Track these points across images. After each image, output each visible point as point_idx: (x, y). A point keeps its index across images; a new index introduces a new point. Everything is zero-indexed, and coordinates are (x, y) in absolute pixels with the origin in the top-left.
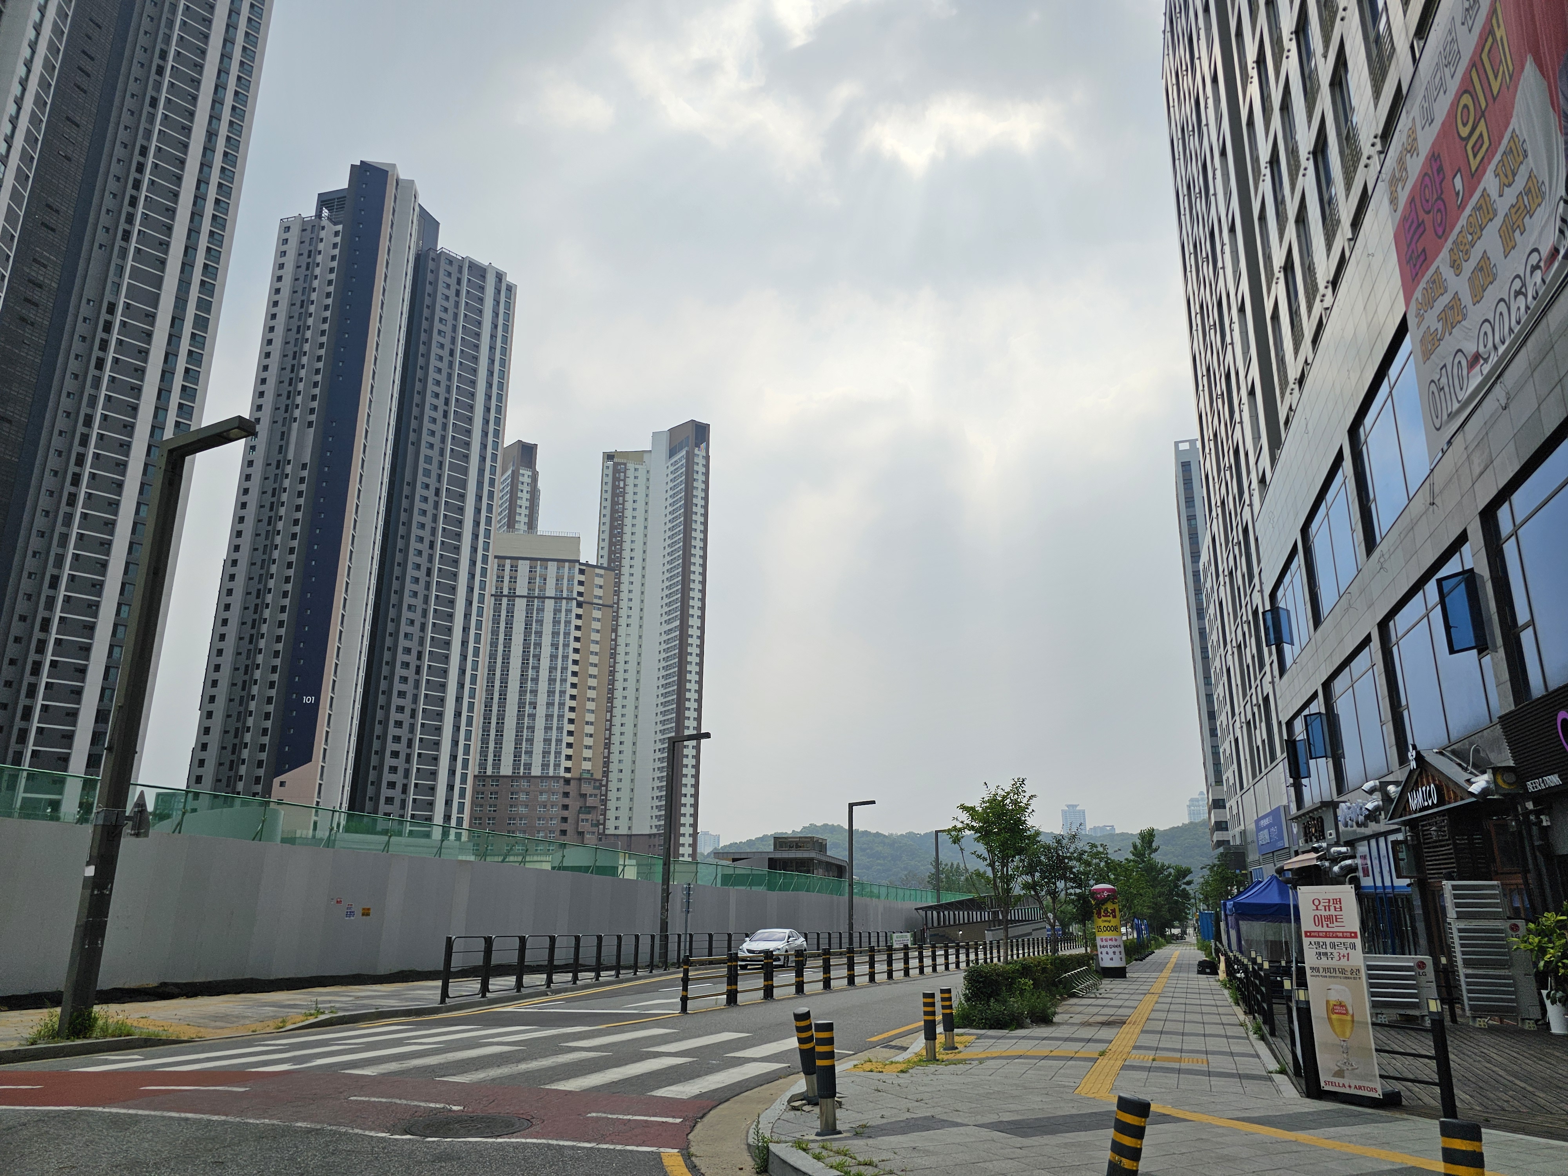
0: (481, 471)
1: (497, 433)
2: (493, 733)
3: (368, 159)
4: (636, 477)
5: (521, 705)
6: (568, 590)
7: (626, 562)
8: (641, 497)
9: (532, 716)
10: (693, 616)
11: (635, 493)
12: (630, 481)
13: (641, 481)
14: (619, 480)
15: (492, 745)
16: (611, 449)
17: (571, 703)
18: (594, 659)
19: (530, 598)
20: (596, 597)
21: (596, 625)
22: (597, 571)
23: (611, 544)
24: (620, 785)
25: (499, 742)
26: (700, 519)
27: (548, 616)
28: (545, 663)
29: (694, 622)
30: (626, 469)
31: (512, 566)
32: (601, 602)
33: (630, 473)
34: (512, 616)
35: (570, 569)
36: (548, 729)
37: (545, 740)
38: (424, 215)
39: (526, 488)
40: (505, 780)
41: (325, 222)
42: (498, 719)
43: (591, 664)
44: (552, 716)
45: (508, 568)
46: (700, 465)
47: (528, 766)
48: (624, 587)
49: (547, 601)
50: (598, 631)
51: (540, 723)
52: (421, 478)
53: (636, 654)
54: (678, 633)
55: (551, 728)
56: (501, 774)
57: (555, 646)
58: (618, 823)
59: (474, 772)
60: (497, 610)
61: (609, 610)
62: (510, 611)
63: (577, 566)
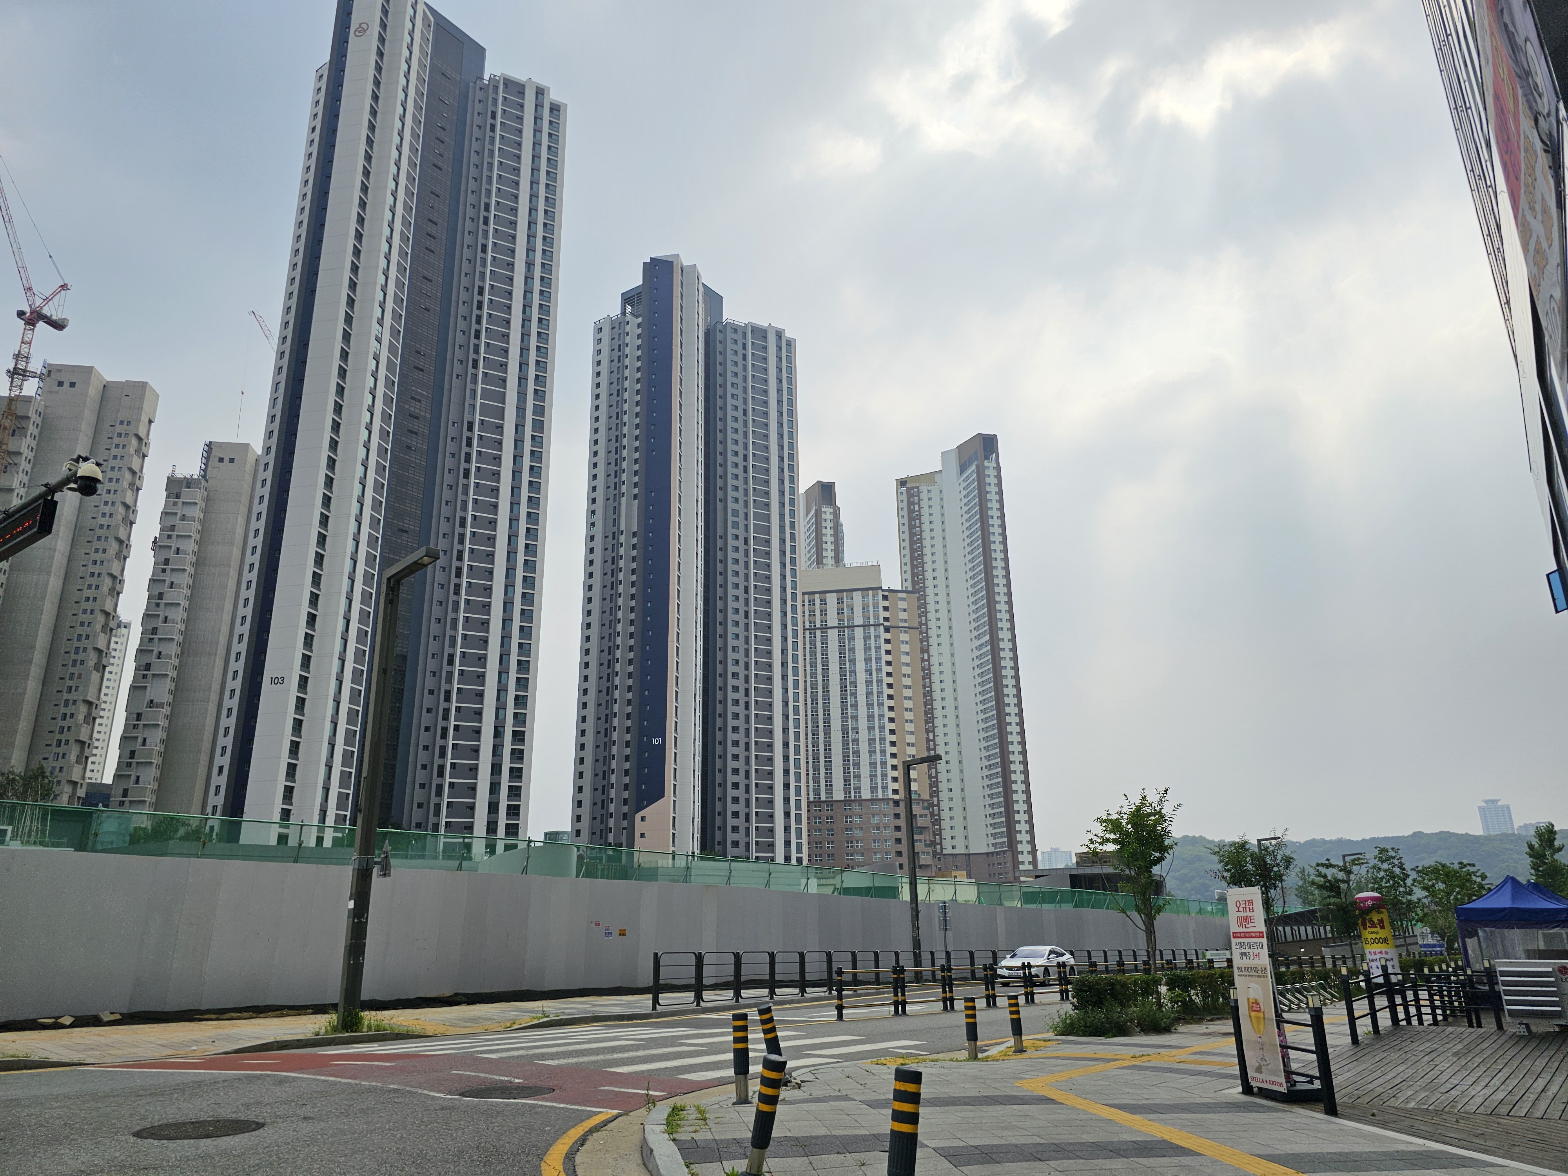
0: (782, 516)
1: (792, 479)
2: (822, 759)
3: (655, 255)
4: (930, 499)
5: (845, 732)
6: (874, 617)
7: (929, 583)
8: (937, 518)
9: (856, 741)
10: (1002, 629)
11: (930, 515)
12: (925, 503)
13: (936, 502)
14: (914, 504)
15: (822, 771)
16: (903, 476)
17: (890, 726)
18: (907, 681)
19: (840, 628)
20: (901, 620)
21: (905, 648)
22: (900, 595)
23: (913, 567)
24: (951, 804)
25: (828, 768)
26: (997, 530)
27: (859, 643)
28: (861, 689)
29: (1004, 635)
30: (919, 492)
31: (821, 600)
32: (906, 625)
33: (924, 496)
34: (827, 647)
35: (874, 596)
36: (872, 752)
37: (870, 764)
38: (708, 291)
39: (829, 525)
40: (838, 804)
41: (629, 317)
42: (825, 746)
43: (905, 686)
44: (874, 740)
45: (817, 602)
46: (992, 477)
47: (858, 790)
48: (931, 608)
49: (856, 629)
50: (907, 654)
51: (864, 747)
52: (731, 531)
53: (951, 673)
54: (989, 647)
55: (875, 752)
56: (834, 799)
57: (869, 672)
58: (954, 842)
59: (808, 798)
60: (813, 643)
61: (917, 632)
62: (825, 643)
63: (880, 593)
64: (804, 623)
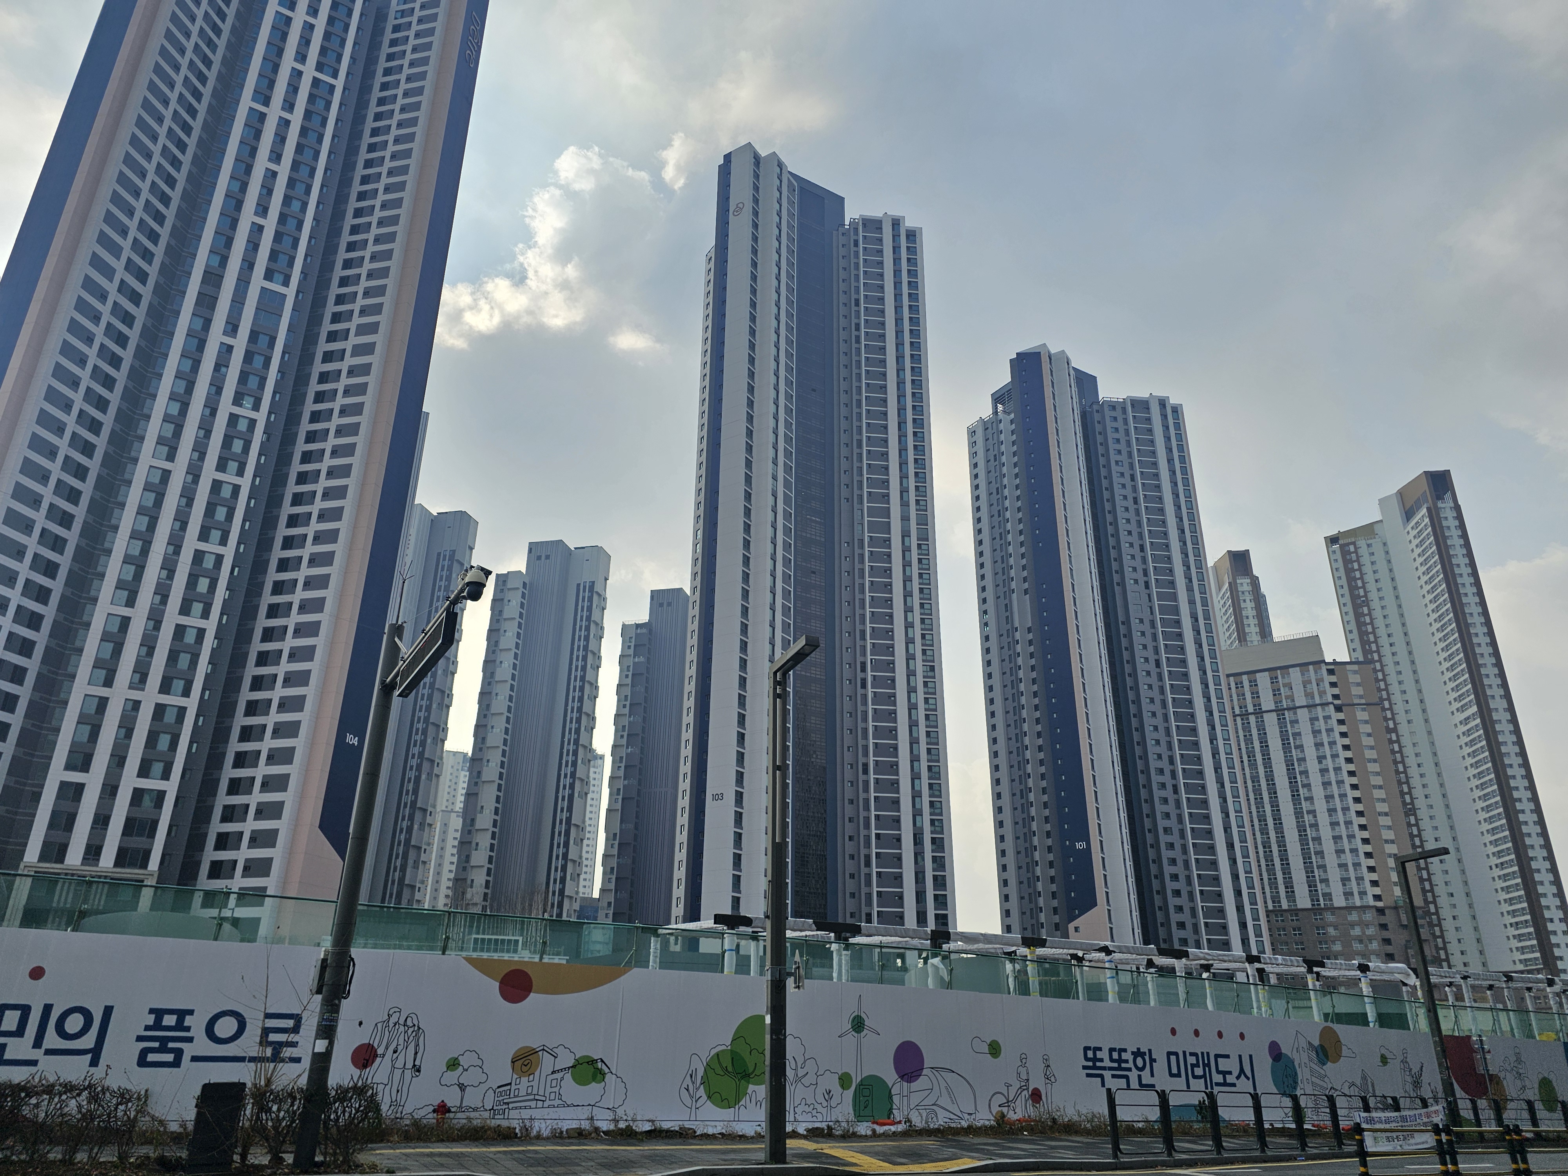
2: (1277, 862)
4: (1371, 554)
5: (1301, 829)
6: (1320, 695)
7: (1386, 651)
8: (1384, 574)
11: (1375, 572)
12: (1366, 560)
13: (1380, 556)
15: (1279, 874)
16: (1333, 532)
17: (1359, 821)
19: (1279, 711)
20: (1356, 697)
21: (1365, 728)
22: (1349, 667)
23: (1362, 634)
24: (1452, 912)
25: (1286, 870)
27: (1304, 727)
30: (1356, 548)
31: (1250, 682)
32: (1363, 701)
33: (1364, 551)
34: (1265, 733)
35: (1316, 672)
37: (1339, 865)
38: (1080, 374)
39: (1248, 597)
40: (1306, 913)
41: (1001, 415)
45: (1246, 684)
46: (1451, 519)
47: (1328, 896)
48: (1392, 679)
49: (1298, 711)
50: (1368, 735)
56: (1299, 907)
58: (1465, 958)
59: (1266, 907)
60: (1247, 728)
61: (1379, 708)
62: (1261, 728)
63: (1324, 668)
64: (1233, 708)
